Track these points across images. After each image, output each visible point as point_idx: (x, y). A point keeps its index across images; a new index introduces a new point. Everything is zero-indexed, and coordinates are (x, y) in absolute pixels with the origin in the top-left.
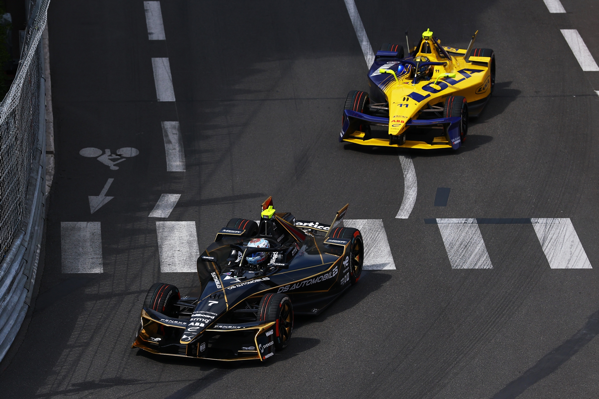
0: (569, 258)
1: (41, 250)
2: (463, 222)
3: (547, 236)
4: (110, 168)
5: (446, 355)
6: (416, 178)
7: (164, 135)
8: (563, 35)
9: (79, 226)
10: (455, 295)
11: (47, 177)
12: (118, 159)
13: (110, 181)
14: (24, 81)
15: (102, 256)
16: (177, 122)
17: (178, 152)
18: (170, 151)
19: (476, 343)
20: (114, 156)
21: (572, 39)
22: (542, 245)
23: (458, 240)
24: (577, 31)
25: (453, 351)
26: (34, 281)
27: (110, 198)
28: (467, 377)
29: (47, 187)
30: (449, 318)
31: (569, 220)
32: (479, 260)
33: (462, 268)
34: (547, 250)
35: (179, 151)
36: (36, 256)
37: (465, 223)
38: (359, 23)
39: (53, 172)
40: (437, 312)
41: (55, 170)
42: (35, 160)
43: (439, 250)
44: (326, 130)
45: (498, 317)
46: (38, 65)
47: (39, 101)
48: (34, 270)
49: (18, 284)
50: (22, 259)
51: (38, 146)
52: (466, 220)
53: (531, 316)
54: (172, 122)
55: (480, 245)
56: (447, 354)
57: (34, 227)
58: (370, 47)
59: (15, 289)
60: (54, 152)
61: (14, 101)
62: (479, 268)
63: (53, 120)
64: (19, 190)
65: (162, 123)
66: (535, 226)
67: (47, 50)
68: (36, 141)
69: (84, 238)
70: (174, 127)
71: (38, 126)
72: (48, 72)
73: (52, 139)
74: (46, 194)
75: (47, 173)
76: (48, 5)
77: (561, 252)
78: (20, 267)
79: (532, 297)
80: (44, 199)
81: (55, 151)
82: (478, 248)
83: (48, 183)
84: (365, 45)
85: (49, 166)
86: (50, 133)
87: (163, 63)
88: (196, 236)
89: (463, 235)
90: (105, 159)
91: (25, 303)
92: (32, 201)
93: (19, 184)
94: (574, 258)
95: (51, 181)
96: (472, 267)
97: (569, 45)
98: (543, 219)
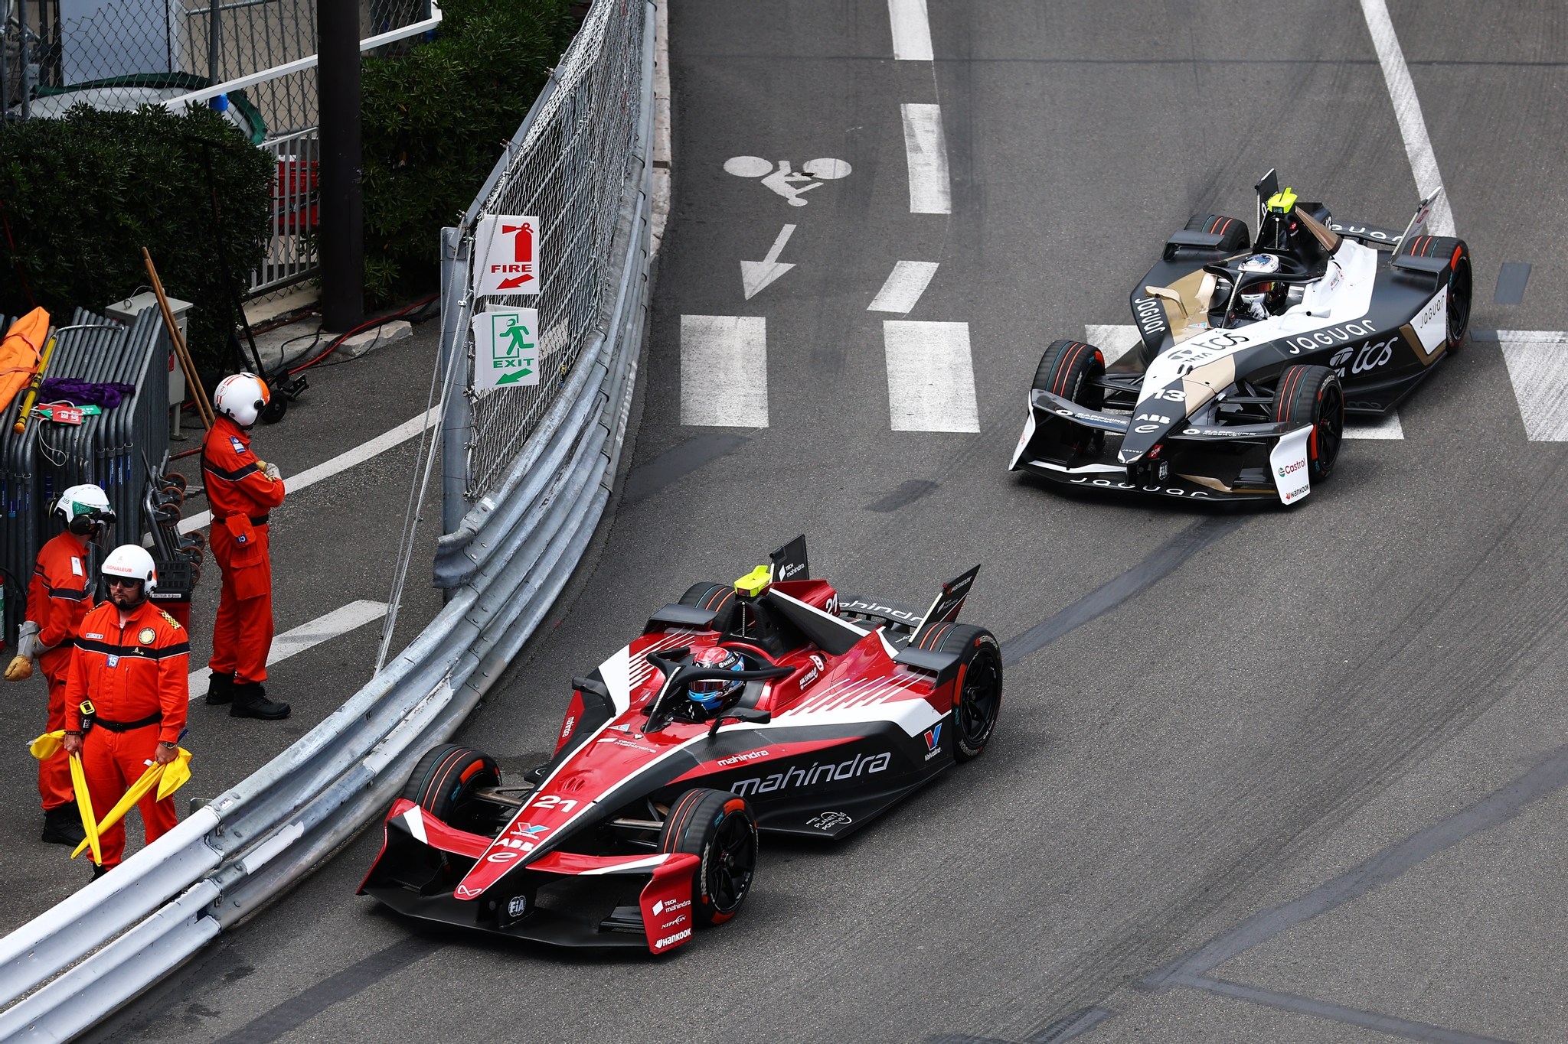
1: (638, 372)
2: (1558, 339)
4: (789, 202)
5: (1509, 628)
7: (905, 133)
9: (720, 325)
10: (1533, 499)
11: (655, 218)
12: (806, 183)
13: (788, 230)
14: (613, 10)
15: (766, 392)
16: (936, 107)
17: (935, 172)
18: (919, 168)
20: (798, 177)
23: (1543, 378)
25: (1524, 619)
26: (622, 439)
27: (787, 267)
28: (1554, 676)
29: (653, 238)
30: (1517, 548)
33: (1551, 440)
35: (938, 170)
36: (627, 386)
37: (1560, 341)
39: (667, 207)
40: (1492, 533)
41: (671, 202)
42: (631, 180)
43: (1500, 400)
44: (1260, 131)
47: (641, 54)
48: (623, 416)
49: (589, 444)
50: (597, 393)
51: (638, 150)
52: (1564, 336)
54: (925, 105)
56: (1512, 626)
57: (625, 325)
59: (582, 455)
60: (671, 163)
61: (590, 52)
63: (669, 94)
64: (594, 244)
65: (902, 108)
68: (633, 139)
69: (729, 352)
70: (929, 117)
71: (638, 106)
73: (665, 136)
74: (652, 253)
75: (655, 208)
78: (594, 409)
80: (646, 265)
81: (672, 160)
83: (657, 230)
85: (658, 194)
86: (662, 123)
88: (968, 355)
89: (1555, 367)
90: (779, 182)
91: (602, 485)
92: (622, 269)
93: (594, 231)
95: (663, 227)
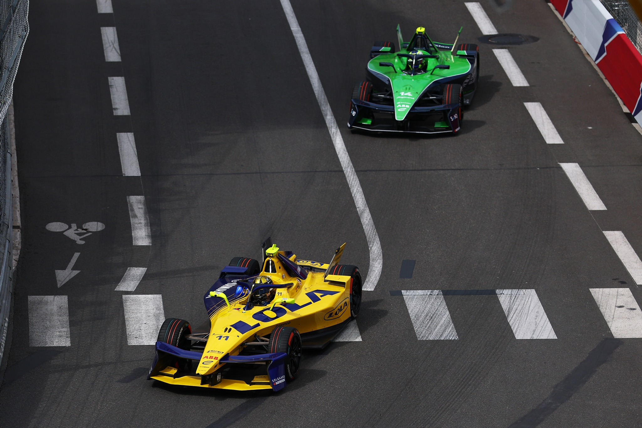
0: (534, 328)
1: (9, 323)
2: (429, 294)
3: (512, 307)
4: (77, 242)
5: (413, 425)
6: (381, 250)
7: (129, 209)
8: (527, 108)
9: (46, 300)
10: (421, 366)
11: (14, 252)
12: (84, 234)
13: (77, 255)
15: (69, 330)
16: (143, 197)
17: (144, 226)
18: (136, 225)
19: (442, 413)
20: (80, 231)
21: (535, 112)
22: (507, 316)
23: (423, 311)
24: (540, 104)
26: (2, 354)
27: (76, 272)
29: (14, 261)
31: (533, 292)
32: (444, 331)
33: (428, 339)
34: (512, 320)
35: (145, 225)
36: (4, 329)
37: (430, 294)
38: (323, 97)
39: (20, 247)
40: (403, 382)
41: (21, 244)
42: (2, 234)
43: (405, 322)
44: (291, 204)
45: (464, 387)
46: (4, 140)
47: (5, 176)
48: (2, 343)
51: (5, 220)
52: (431, 292)
53: (497, 386)
54: (138, 196)
55: (445, 316)
56: (414, 424)
57: (2, 301)
58: (334, 121)
60: (21, 226)
62: (445, 338)
63: (19, 195)
65: (127, 198)
66: (500, 297)
67: (12, 125)
68: (2, 215)
69: (51, 312)
70: (140, 202)
71: (5, 200)
72: (14, 147)
73: (18, 214)
74: (13, 268)
75: (14, 247)
76: (14, 79)
77: (526, 323)
79: (497, 367)
80: (11, 273)
81: (21, 225)
82: (444, 319)
83: (15, 257)
84: (329, 119)
85: (16, 241)
86: (16, 208)
87: (128, 138)
88: (162, 309)
89: (428, 306)
90: (72, 233)
94: (539, 328)
95: (18, 256)
96: (437, 339)
97: (533, 118)
98: (508, 290)
